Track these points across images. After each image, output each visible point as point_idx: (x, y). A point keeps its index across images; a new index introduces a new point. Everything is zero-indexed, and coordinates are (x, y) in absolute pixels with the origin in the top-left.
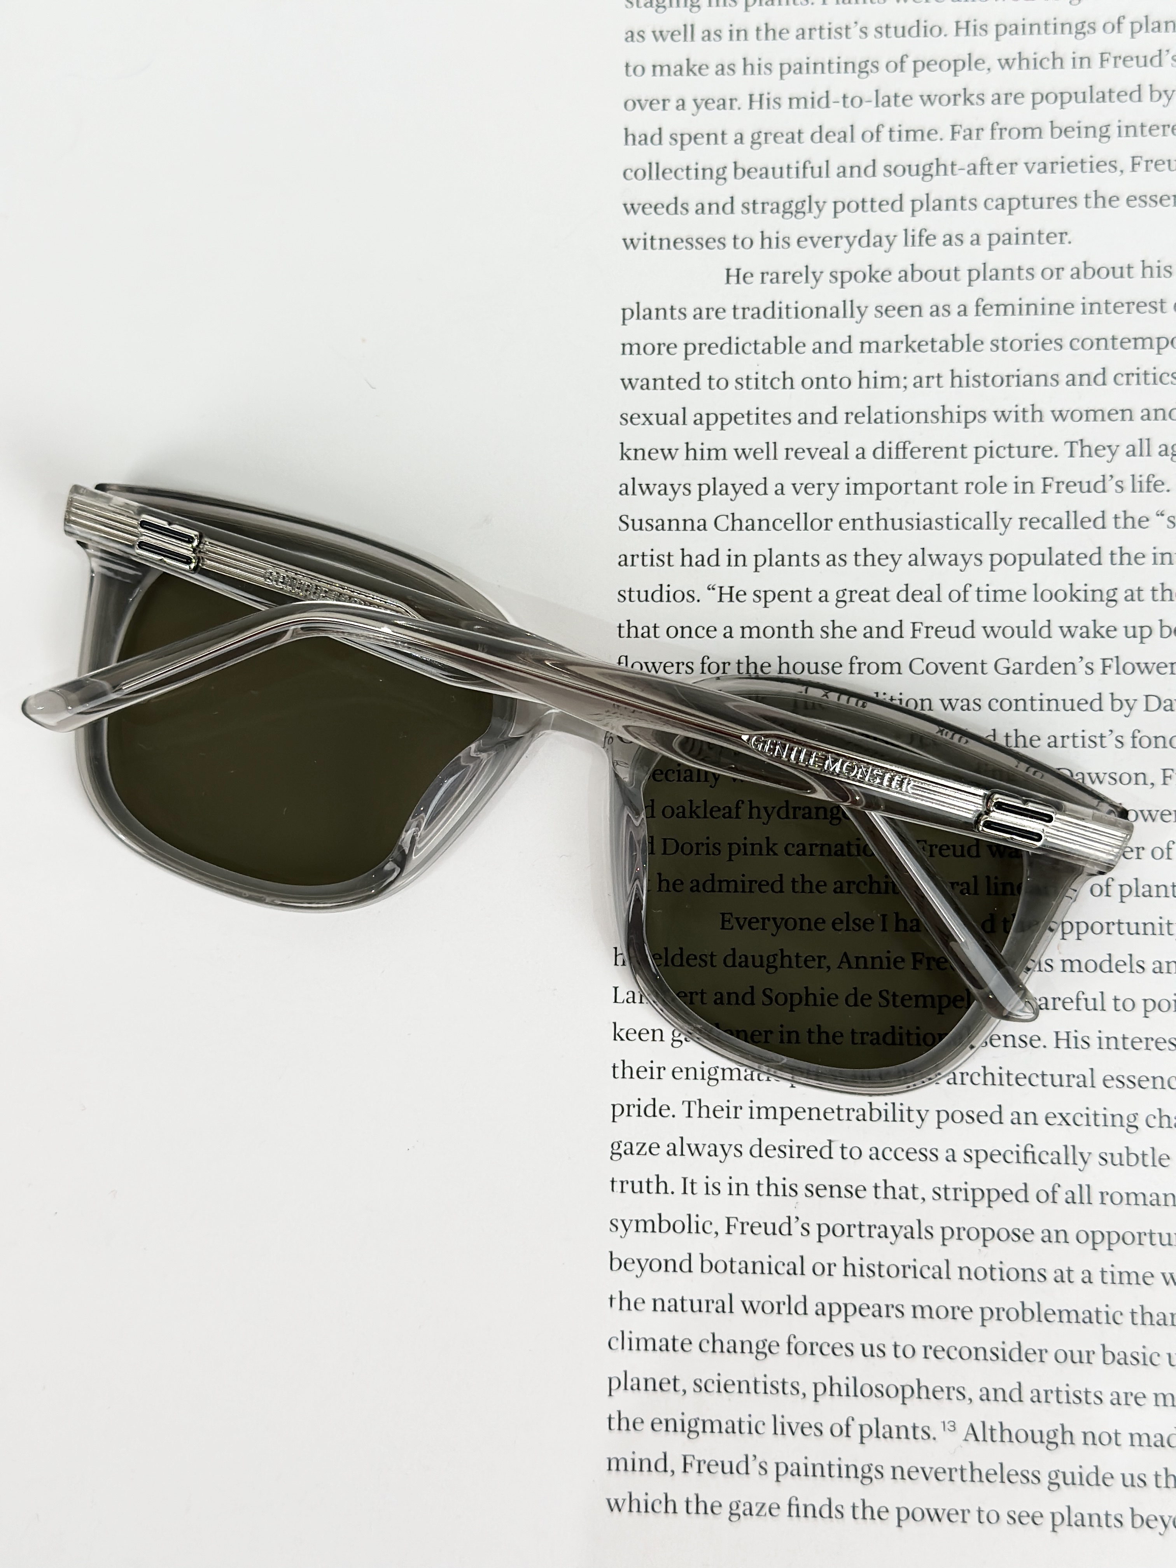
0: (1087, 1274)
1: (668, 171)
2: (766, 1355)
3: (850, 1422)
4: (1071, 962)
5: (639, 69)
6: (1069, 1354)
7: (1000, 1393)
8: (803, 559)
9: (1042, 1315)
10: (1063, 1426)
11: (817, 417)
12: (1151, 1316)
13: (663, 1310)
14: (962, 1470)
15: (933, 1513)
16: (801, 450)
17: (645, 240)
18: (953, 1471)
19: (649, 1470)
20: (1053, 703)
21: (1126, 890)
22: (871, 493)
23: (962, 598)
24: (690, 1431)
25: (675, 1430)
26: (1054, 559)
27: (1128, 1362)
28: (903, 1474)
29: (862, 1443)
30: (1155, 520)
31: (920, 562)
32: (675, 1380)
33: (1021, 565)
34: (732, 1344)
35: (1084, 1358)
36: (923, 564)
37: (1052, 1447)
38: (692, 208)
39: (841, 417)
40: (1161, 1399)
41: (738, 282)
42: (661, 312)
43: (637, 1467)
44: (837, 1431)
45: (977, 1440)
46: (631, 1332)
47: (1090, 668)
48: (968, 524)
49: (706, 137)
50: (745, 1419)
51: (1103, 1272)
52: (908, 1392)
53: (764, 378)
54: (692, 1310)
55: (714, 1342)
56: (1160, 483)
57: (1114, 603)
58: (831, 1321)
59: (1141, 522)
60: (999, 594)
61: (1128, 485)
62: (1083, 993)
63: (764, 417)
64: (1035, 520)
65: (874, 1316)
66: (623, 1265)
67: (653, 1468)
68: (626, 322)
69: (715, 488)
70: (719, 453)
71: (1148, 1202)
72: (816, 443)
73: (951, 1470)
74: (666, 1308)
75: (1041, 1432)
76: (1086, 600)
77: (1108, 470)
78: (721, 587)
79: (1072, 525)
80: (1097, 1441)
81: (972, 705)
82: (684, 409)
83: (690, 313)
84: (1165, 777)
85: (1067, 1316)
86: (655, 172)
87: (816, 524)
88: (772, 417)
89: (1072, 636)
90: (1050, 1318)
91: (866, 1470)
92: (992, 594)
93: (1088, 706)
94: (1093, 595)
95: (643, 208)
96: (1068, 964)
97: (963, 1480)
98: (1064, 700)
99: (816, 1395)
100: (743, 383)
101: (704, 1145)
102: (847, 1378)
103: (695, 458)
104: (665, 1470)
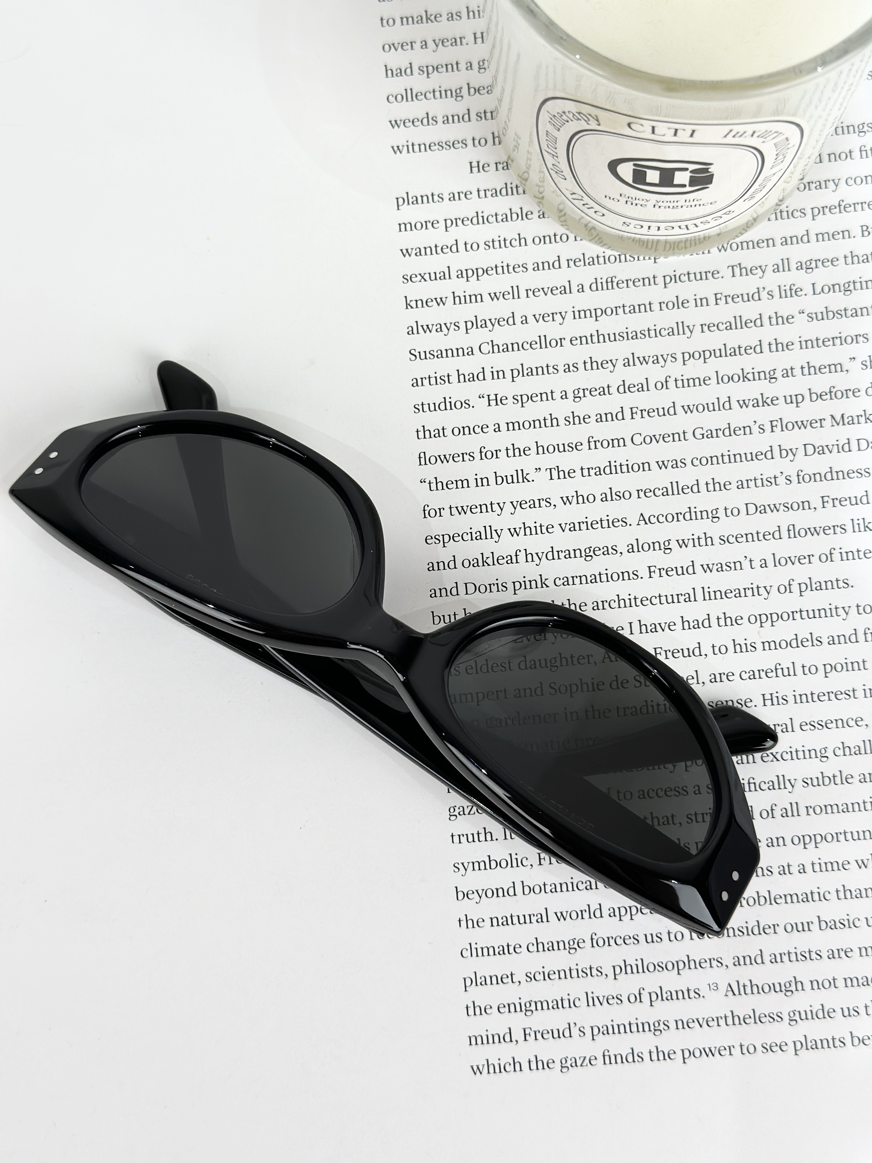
0: (801, 867)
1: (419, 94)
2: (576, 949)
3: (642, 991)
4: (769, 643)
5: (391, 21)
6: (794, 926)
7: (747, 959)
8: (546, 369)
9: (772, 900)
10: (795, 978)
11: (546, 265)
12: (850, 891)
13: (498, 925)
14: (726, 1017)
16: (537, 290)
17: (408, 146)
18: (719, 1019)
19: (500, 1042)
20: (738, 457)
21: (803, 587)
22: (591, 317)
23: (665, 387)
24: (526, 1011)
25: (516, 1011)
26: (728, 352)
27: (837, 927)
28: (684, 1024)
29: (651, 1005)
30: (798, 316)
31: (631, 363)
33: (705, 359)
34: (550, 944)
35: (806, 927)
36: (634, 365)
37: (789, 994)
38: (440, 120)
39: (564, 263)
40: (863, 950)
41: (479, 171)
42: (425, 198)
43: (491, 1041)
44: (632, 999)
45: (734, 994)
46: (476, 944)
47: (762, 429)
48: (664, 333)
49: (445, 67)
50: (566, 997)
51: (813, 864)
52: (681, 965)
53: (505, 240)
55: (537, 944)
56: (799, 290)
57: (774, 380)
58: (621, 920)
59: (788, 320)
60: (691, 381)
61: (776, 293)
62: (780, 665)
63: (508, 268)
64: (712, 325)
66: (466, 895)
67: (502, 1040)
68: (400, 207)
69: (477, 323)
70: (478, 298)
71: (840, 811)
72: (547, 284)
73: (717, 1018)
74: (500, 924)
75: (780, 984)
76: (754, 380)
77: (761, 284)
78: (489, 396)
79: (739, 326)
80: (821, 986)
81: (679, 464)
82: (449, 267)
83: (446, 197)
84: (823, 502)
85: (790, 898)
86: (410, 95)
87: (554, 343)
88: (514, 268)
89: (747, 407)
90: (778, 901)
91: (657, 1025)
92: (686, 382)
93: (763, 456)
94: (758, 375)
95: (404, 123)
96: (767, 644)
97: (727, 1025)
98: (745, 454)
99: (615, 975)
100: (489, 245)
102: (637, 960)
103: (460, 303)
104: (511, 1041)
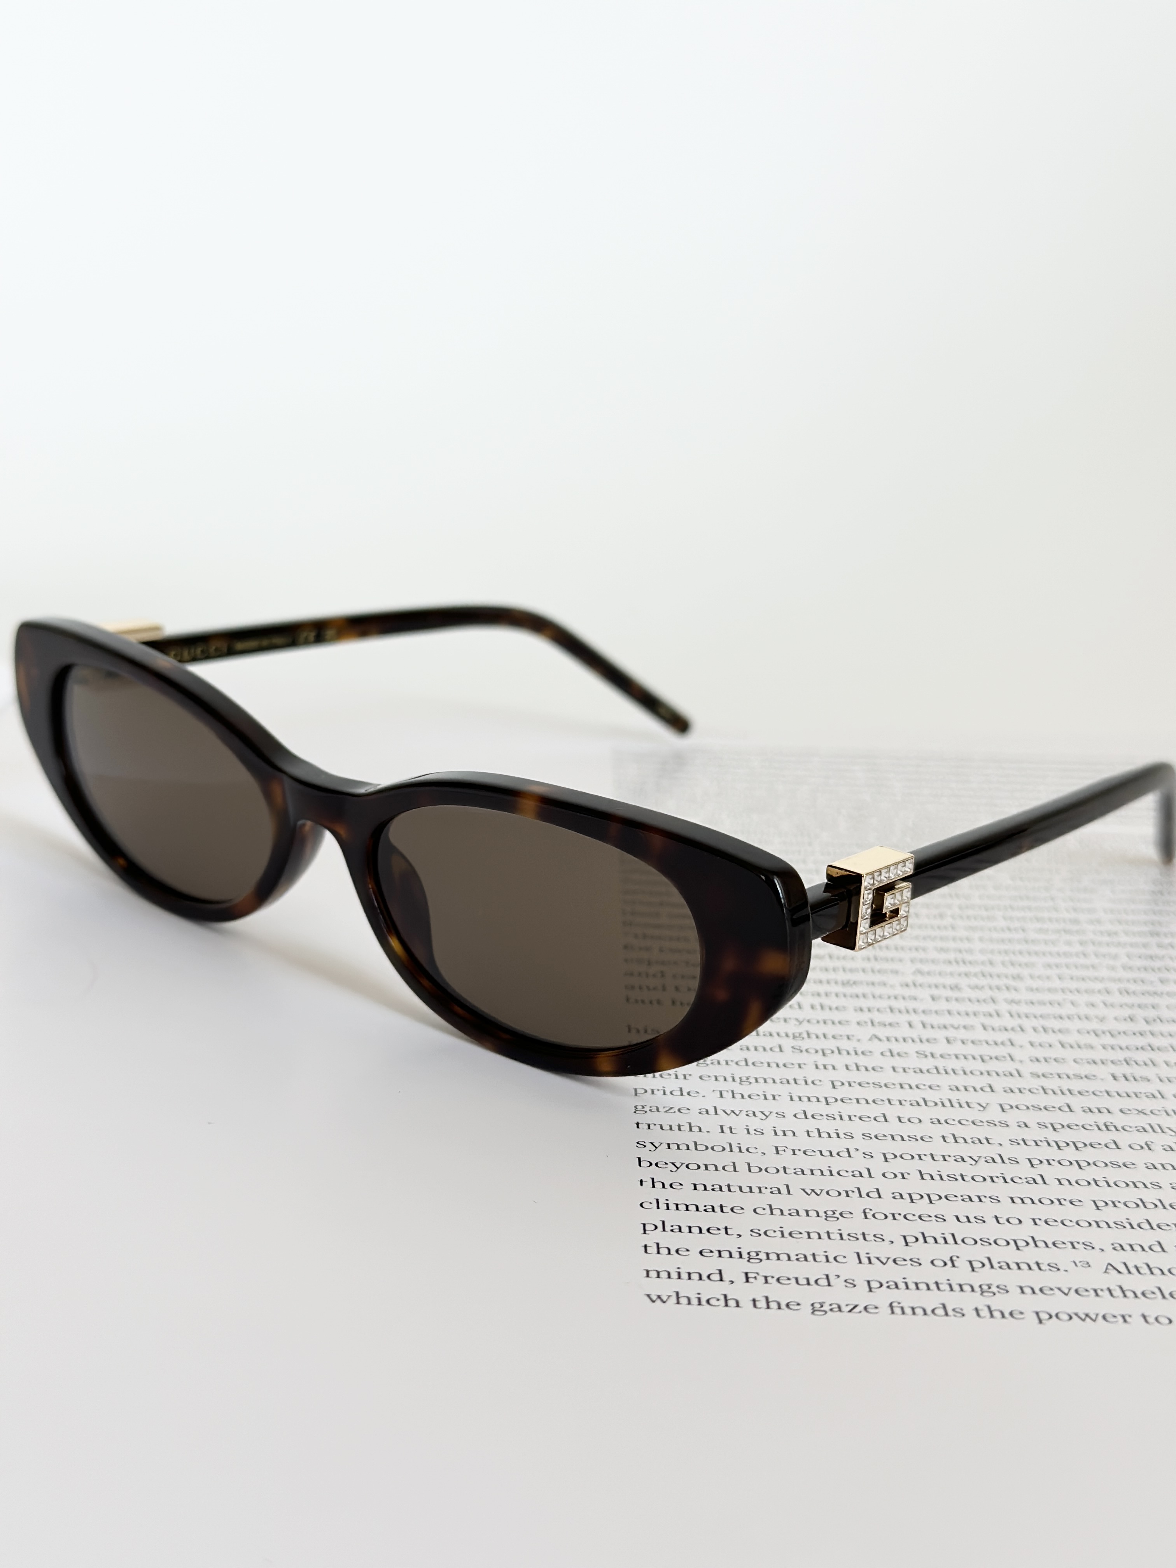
2: (838, 1219)
3: (955, 1258)
4: (1111, 1046)
7: (1137, 1246)
9: (1165, 1205)
14: (1110, 1290)
15: (1083, 1317)
18: (1099, 1292)
19: (701, 1279)
21: (1151, 1021)
24: (749, 1257)
25: (731, 1257)
28: (1035, 1290)
29: (974, 1271)
32: (726, 1228)
34: (794, 1211)
43: (685, 1276)
44: (939, 1263)
45: (1119, 1272)
46: (667, 1200)
50: (820, 1252)
52: (1021, 1244)
54: (741, 1190)
55: (771, 1210)
58: (913, 1202)
62: (1131, 1058)
65: (963, 1200)
66: (654, 1164)
67: (705, 1278)
73: (1095, 1290)
74: (709, 1189)
91: (985, 1287)
96: (1108, 1047)
97: (1113, 1296)
99: (907, 1243)
101: (741, 1111)
102: (943, 1234)
104: (721, 1280)
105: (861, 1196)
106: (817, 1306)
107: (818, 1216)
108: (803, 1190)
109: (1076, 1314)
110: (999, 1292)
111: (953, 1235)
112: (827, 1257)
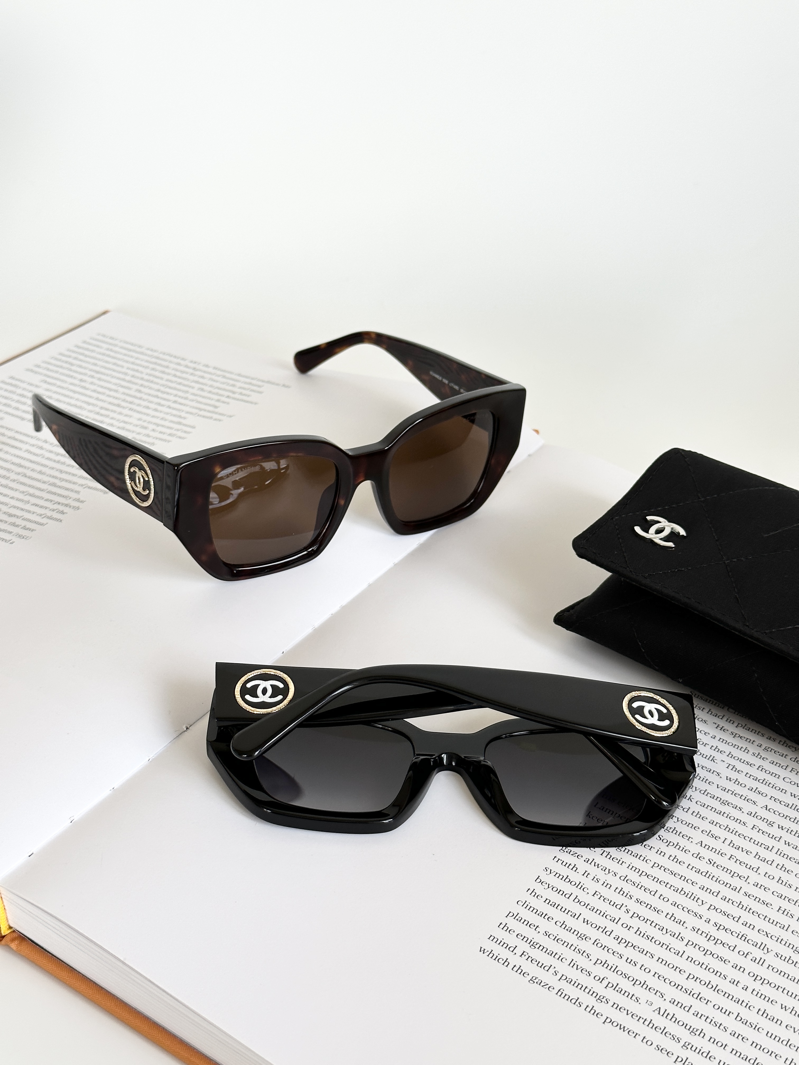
0: (746, 987)
3: (605, 979)
6: (721, 1008)
7: (680, 1004)
9: (716, 989)
10: (702, 1030)
12: (768, 1015)
13: (548, 904)
14: (645, 1020)
15: (622, 1027)
19: (506, 948)
24: (532, 945)
25: (526, 942)
27: (747, 1025)
28: (618, 1007)
29: (606, 988)
34: (570, 929)
35: (727, 1013)
37: (693, 1034)
40: (755, 1044)
43: (501, 944)
45: (659, 1014)
46: (529, 903)
50: (559, 954)
51: (754, 990)
52: (638, 982)
55: (563, 924)
58: (619, 943)
65: (639, 951)
66: (541, 882)
73: (640, 1017)
75: (691, 1027)
80: (715, 1043)
85: (728, 995)
90: (720, 992)
91: (602, 997)
97: (643, 1023)
99: (596, 963)
101: (602, 866)
102: (614, 965)
104: (513, 951)
105: (602, 932)
106: (534, 978)
107: (577, 935)
108: (584, 919)
109: (621, 1025)
110: (604, 1002)
111: (617, 966)
112: (560, 956)
